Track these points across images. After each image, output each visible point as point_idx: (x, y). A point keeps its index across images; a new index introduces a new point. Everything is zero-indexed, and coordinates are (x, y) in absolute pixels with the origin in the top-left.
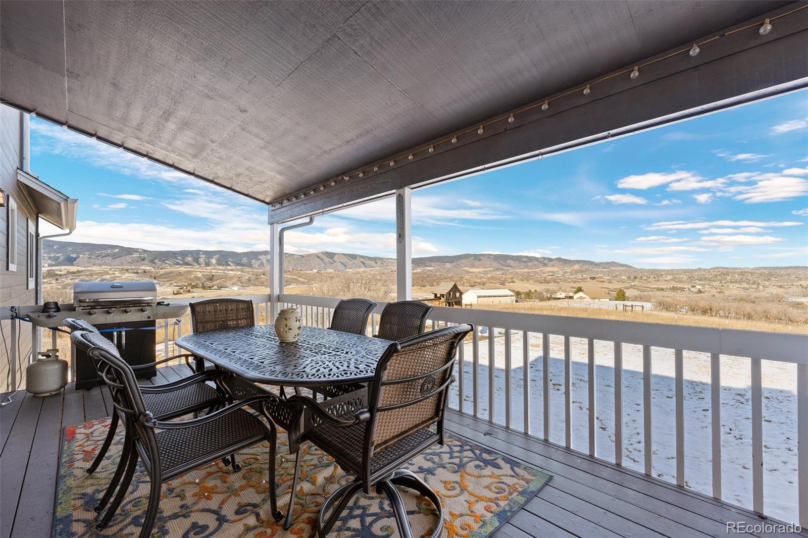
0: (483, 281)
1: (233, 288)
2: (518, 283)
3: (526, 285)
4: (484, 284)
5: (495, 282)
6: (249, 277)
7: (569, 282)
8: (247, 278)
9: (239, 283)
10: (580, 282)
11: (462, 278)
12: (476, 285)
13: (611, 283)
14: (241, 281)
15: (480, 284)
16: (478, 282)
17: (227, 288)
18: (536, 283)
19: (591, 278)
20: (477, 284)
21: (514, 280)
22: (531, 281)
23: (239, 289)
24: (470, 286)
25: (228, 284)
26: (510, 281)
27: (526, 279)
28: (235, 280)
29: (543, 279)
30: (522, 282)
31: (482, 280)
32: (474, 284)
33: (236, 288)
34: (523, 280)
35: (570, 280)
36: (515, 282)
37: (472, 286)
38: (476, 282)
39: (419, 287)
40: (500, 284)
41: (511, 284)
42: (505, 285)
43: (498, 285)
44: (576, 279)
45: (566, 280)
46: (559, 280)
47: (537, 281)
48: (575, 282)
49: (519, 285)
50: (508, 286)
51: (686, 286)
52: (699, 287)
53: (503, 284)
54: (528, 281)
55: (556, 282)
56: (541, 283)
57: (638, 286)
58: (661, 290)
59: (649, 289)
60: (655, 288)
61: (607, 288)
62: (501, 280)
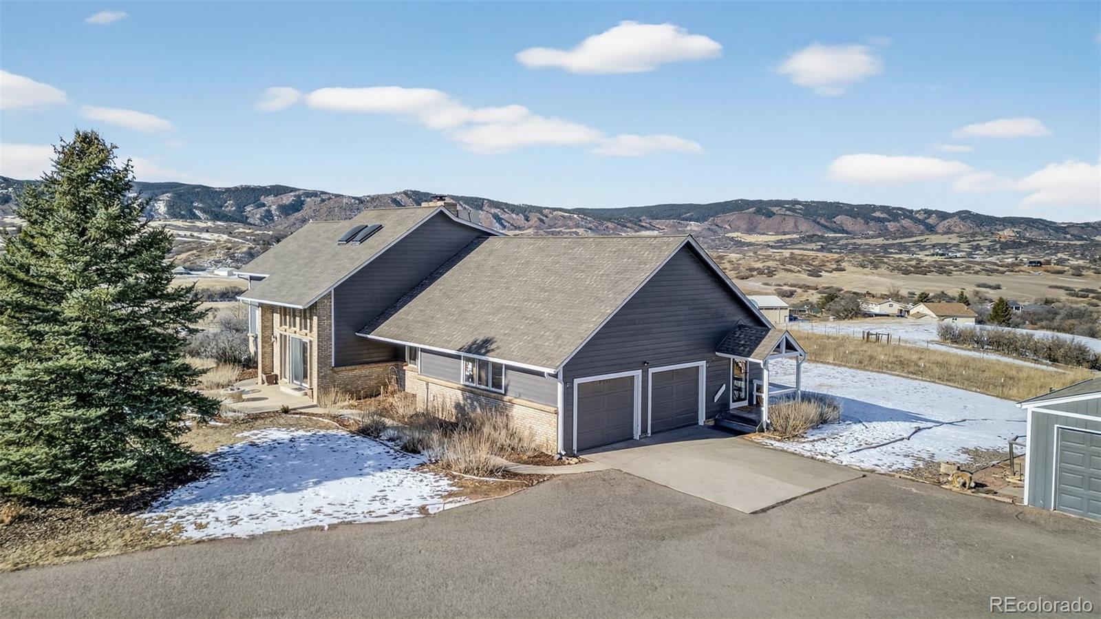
1: (216, 272)
2: (853, 272)
3: (869, 277)
4: (771, 273)
5: (797, 269)
6: (251, 248)
7: (977, 273)
8: (245, 249)
9: (229, 261)
10: (1003, 273)
12: (752, 276)
14: (232, 257)
15: (761, 272)
17: (205, 270)
18: (895, 272)
19: (1031, 263)
20: (755, 273)
21: (844, 264)
23: (230, 274)
24: (737, 277)
25: (206, 260)
26: (834, 266)
27: (872, 262)
28: (220, 254)
29: (913, 263)
31: (767, 264)
32: (748, 273)
33: (222, 272)
34: (863, 267)
35: (978, 268)
36: (844, 270)
37: (743, 279)
38: (751, 270)
40: (809, 275)
41: (836, 274)
42: (821, 276)
43: (804, 276)
44: (995, 264)
45: (968, 268)
46: (951, 267)
47: (897, 268)
48: (991, 272)
49: (855, 276)
50: (829, 279)
53: (815, 274)
54: (876, 267)
55: (941, 272)
56: (907, 272)
61: (1068, 289)
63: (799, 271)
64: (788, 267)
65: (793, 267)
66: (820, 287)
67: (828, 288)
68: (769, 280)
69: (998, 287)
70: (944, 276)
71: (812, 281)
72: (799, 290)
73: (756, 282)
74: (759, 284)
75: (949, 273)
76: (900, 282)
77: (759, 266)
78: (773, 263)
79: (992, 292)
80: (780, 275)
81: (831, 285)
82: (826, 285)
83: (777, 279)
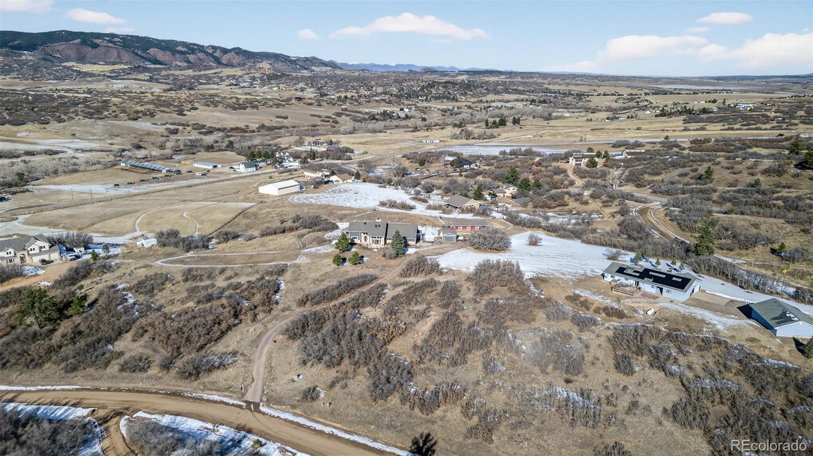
0: (148, 110)
2: (204, 110)
3: (215, 114)
4: (152, 115)
5: (168, 110)
7: (271, 107)
10: (284, 106)
11: (106, 102)
12: (140, 117)
13: (321, 105)
15: (145, 114)
16: (141, 111)
18: (228, 109)
19: (296, 98)
20: (141, 115)
21: (196, 105)
22: (220, 107)
24: (129, 119)
26: (190, 106)
27: (212, 102)
29: (234, 100)
30: (206, 108)
31: (146, 107)
32: (135, 116)
34: (208, 105)
35: (271, 103)
36: (197, 109)
37: (134, 120)
38: (137, 112)
40: (178, 114)
41: (193, 113)
42: (185, 115)
43: (175, 115)
44: (278, 100)
45: (266, 103)
46: (256, 103)
47: (228, 106)
48: (278, 106)
49: (206, 113)
50: (191, 116)
51: (396, 109)
52: (406, 110)
53: (181, 113)
54: (216, 106)
55: (253, 107)
56: (235, 109)
57: (350, 111)
58: (373, 117)
59: (360, 115)
60: (366, 113)
61: (319, 116)
62: (176, 106)
63: (170, 112)
65: (165, 109)
66: (190, 124)
67: (195, 124)
68: (154, 120)
69: (286, 118)
70: (255, 110)
71: (182, 119)
72: (180, 128)
73: (146, 122)
74: (149, 124)
75: (256, 107)
76: (235, 117)
77: (139, 108)
78: (151, 107)
79: (285, 121)
80: (159, 116)
81: (196, 122)
82: (193, 122)
83: (159, 119)
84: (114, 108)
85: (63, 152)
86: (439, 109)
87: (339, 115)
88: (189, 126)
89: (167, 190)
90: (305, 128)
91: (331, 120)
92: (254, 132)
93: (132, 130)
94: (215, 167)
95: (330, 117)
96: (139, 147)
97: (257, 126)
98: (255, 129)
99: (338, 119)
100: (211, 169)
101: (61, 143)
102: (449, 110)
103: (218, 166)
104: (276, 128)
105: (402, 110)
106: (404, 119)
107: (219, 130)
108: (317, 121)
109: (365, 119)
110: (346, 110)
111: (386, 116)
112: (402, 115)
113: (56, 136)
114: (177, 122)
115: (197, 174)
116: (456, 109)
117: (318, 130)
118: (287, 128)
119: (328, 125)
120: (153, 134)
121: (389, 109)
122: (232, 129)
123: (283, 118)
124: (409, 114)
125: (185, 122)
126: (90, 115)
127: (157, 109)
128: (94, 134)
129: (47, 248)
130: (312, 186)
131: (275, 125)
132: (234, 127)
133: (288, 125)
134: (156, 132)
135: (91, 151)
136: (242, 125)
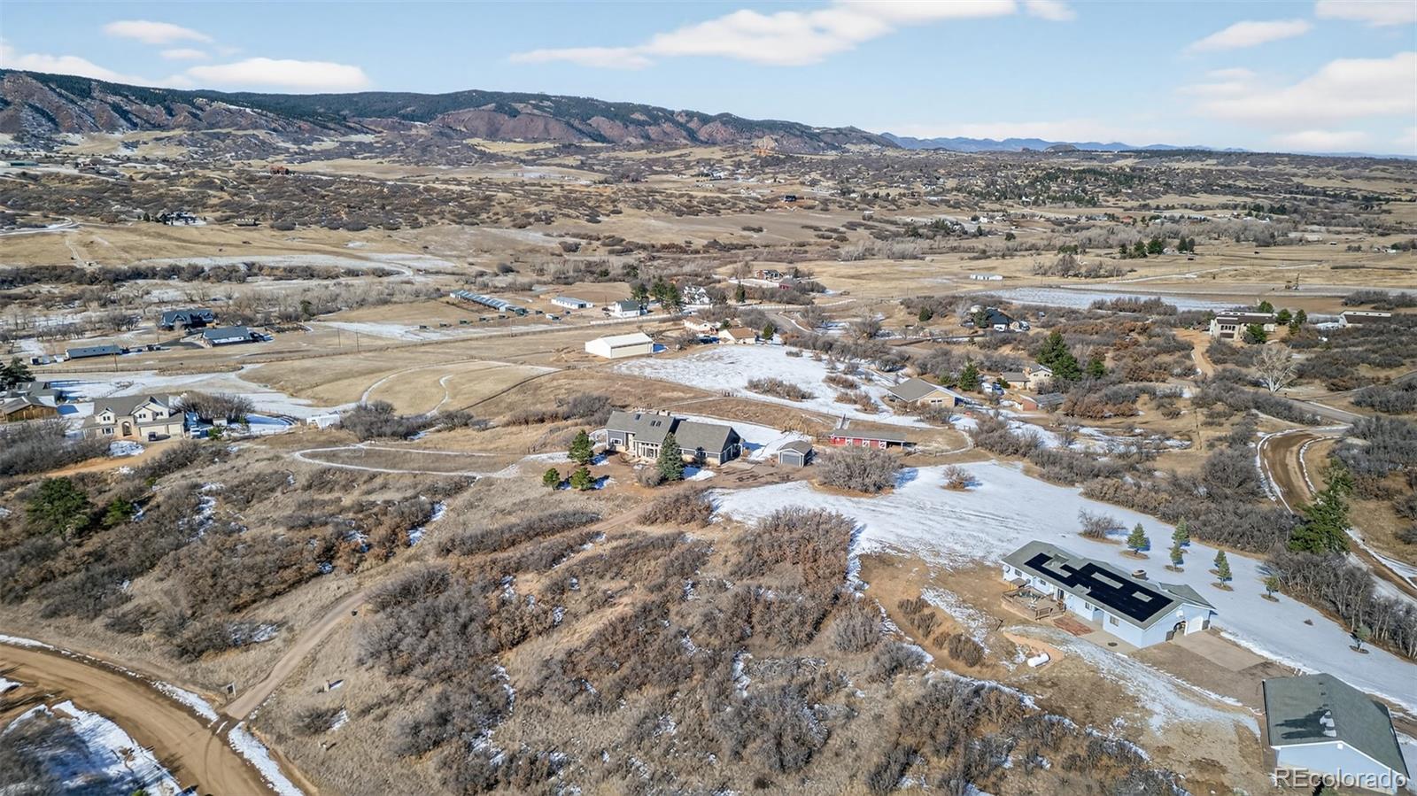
0: (545, 212)
2: (629, 215)
3: (647, 221)
4: (549, 221)
5: (575, 214)
7: (742, 211)
10: (763, 210)
11: (489, 198)
12: (530, 224)
13: (827, 210)
15: (538, 220)
16: (534, 214)
18: (670, 214)
19: (787, 197)
20: (532, 220)
21: (621, 206)
22: (658, 210)
24: (514, 226)
26: (611, 208)
27: (647, 202)
29: (684, 200)
30: (636, 211)
31: (543, 208)
32: (525, 220)
34: (639, 208)
35: (742, 205)
36: (621, 212)
37: (520, 228)
38: (528, 215)
39: (382, 232)
40: (589, 221)
41: (614, 218)
42: (600, 222)
43: (583, 222)
44: (757, 200)
45: (734, 205)
46: (719, 204)
47: (671, 209)
48: (753, 209)
49: (632, 220)
50: (608, 225)
51: (964, 220)
52: (983, 220)
53: (593, 219)
54: (652, 208)
55: (711, 212)
56: (680, 214)
57: (876, 220)
58: (914, 232)
59: (893, 228)
60: (906, 224)
61: (816, 229)
62: (590, 207)
63: (578, 217)
64: (565, 211)
65: (571, 212)
66: (601, 236)
67: (608, 237)
68: (549, 229)
69: (760, 230)
70: (714, 216)
71: (591, 228)
72: (584, 242)
73: (536, 232)
74: (539, 235)
75: (717, 212)
76: (676, 228)
77: (534, 209)
78: (549, 207)
79: (755, 235)
80: (559, 221)
81: (612, 234)
82: (607, 234)
83: (557, 228)
84: (498, 209)
85: (398, 273)
86: (1048, 220)
87: (852, 226)
88: (599, 239)
89: (477, 339)
90: (784, 248)
91: (835, 235)
92: (697, 252)
93: (512, 243)
94: (582, 306)
95: (835, 231)
96: (507, 270)
97: (705, 242)
98: (700, 247)
99: (850, 234)
100: (575, 310)
101: (403, 259)
102: (1069, 222)
103: (588, 306)
104: (736, 247)
105: (975, 219)
106: (974, 236)
107: (644, 247)
108: (810, 236)
109: (897, 235)
110: (870, 218)
111: (940, 228)
112: (971, 227)
113: (400, 249)
114: (583, 232)
115: (547, 316)
116: (1083, 220)
117: (806, 252)
118: (755, 247)
119: (827, 244)
120: (538, 251)
121: (949, 218)
122: (665, 247)
123: (754, 230)
124: (985, 228)
125: (595, 234)
126: (459, 219)
127: (559, 212)
128: (454, 248)
129: (166, 416)
130: (677, 346)
131: (735, 242)
132: (667, 243)
133: (758, 243)
134: (543, 247)
135: (437, 273)
136: (680, 241)
